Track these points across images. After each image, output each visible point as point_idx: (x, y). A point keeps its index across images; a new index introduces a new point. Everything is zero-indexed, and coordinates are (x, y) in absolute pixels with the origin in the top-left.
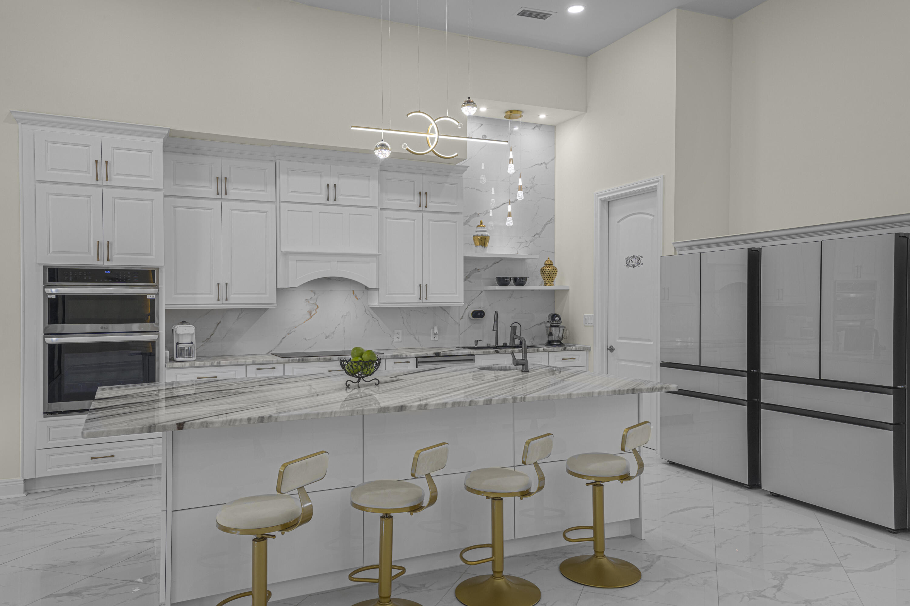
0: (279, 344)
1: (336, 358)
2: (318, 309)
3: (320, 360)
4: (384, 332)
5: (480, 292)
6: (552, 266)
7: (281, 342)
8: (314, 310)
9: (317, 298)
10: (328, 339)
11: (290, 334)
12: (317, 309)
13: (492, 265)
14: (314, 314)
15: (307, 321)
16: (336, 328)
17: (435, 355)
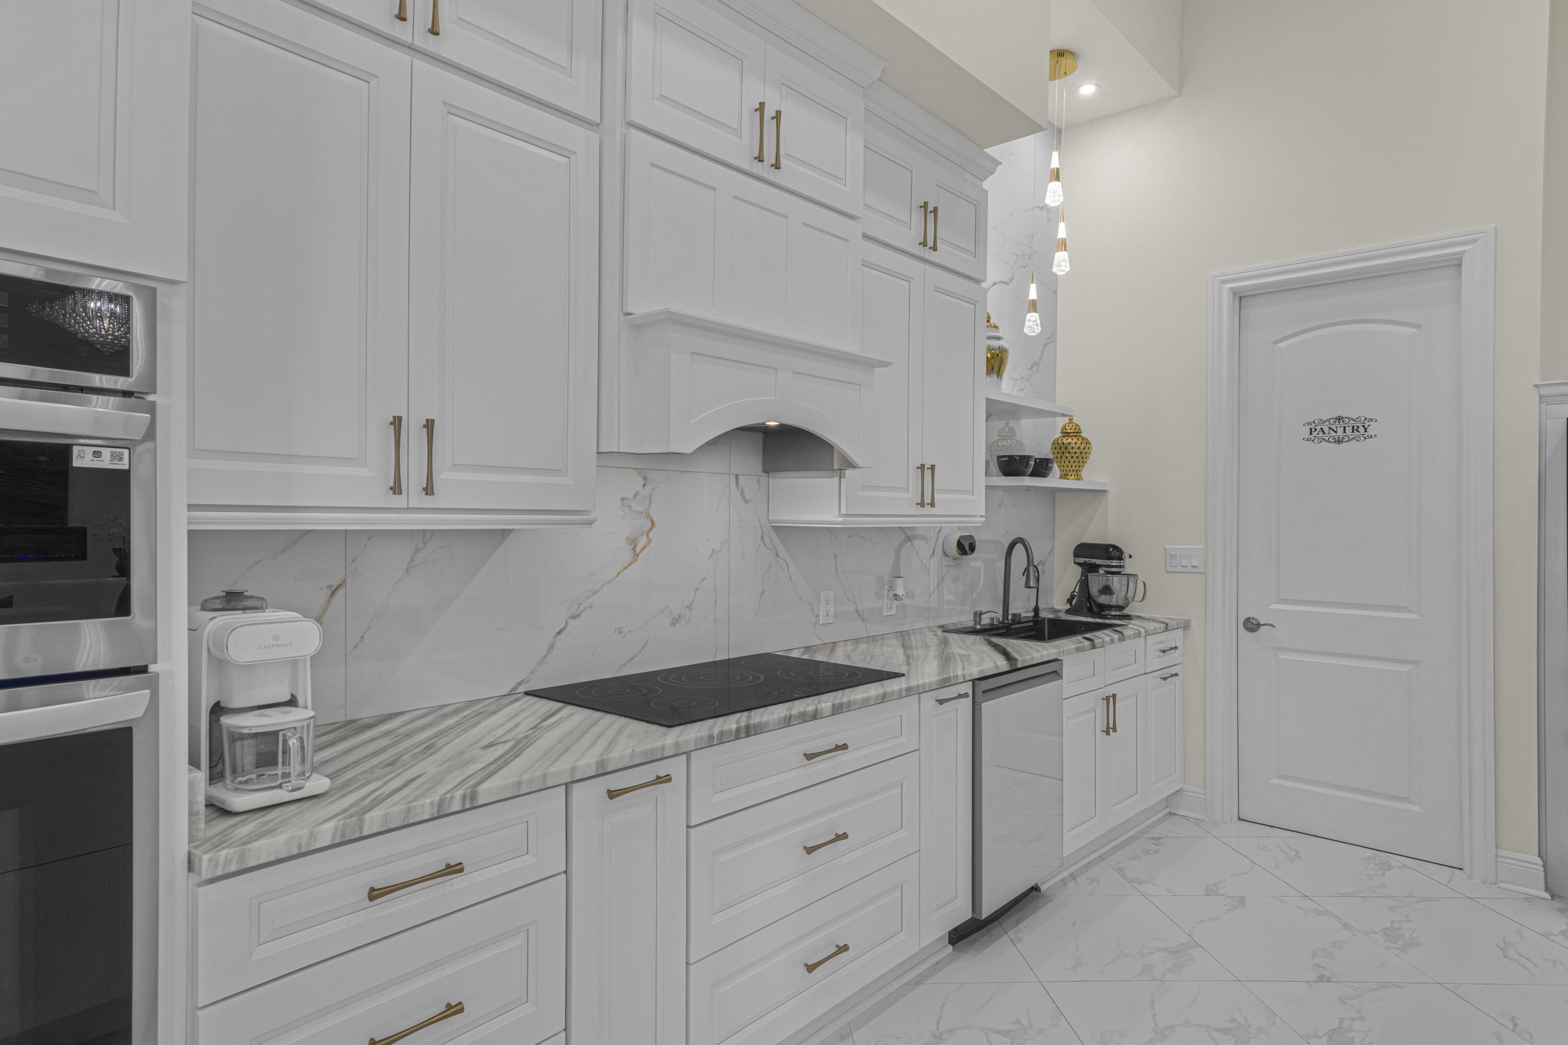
0: (545, 657)
2: (654, 530)
4: (800, 599)
7: (551, 647)
9: (651, 496)
10: (677, 626)
11: (579, 616)
12: (650, 530)
14: (643, 549)
15: (626, 571)
16: (697, 589)
17: (1010, 669)
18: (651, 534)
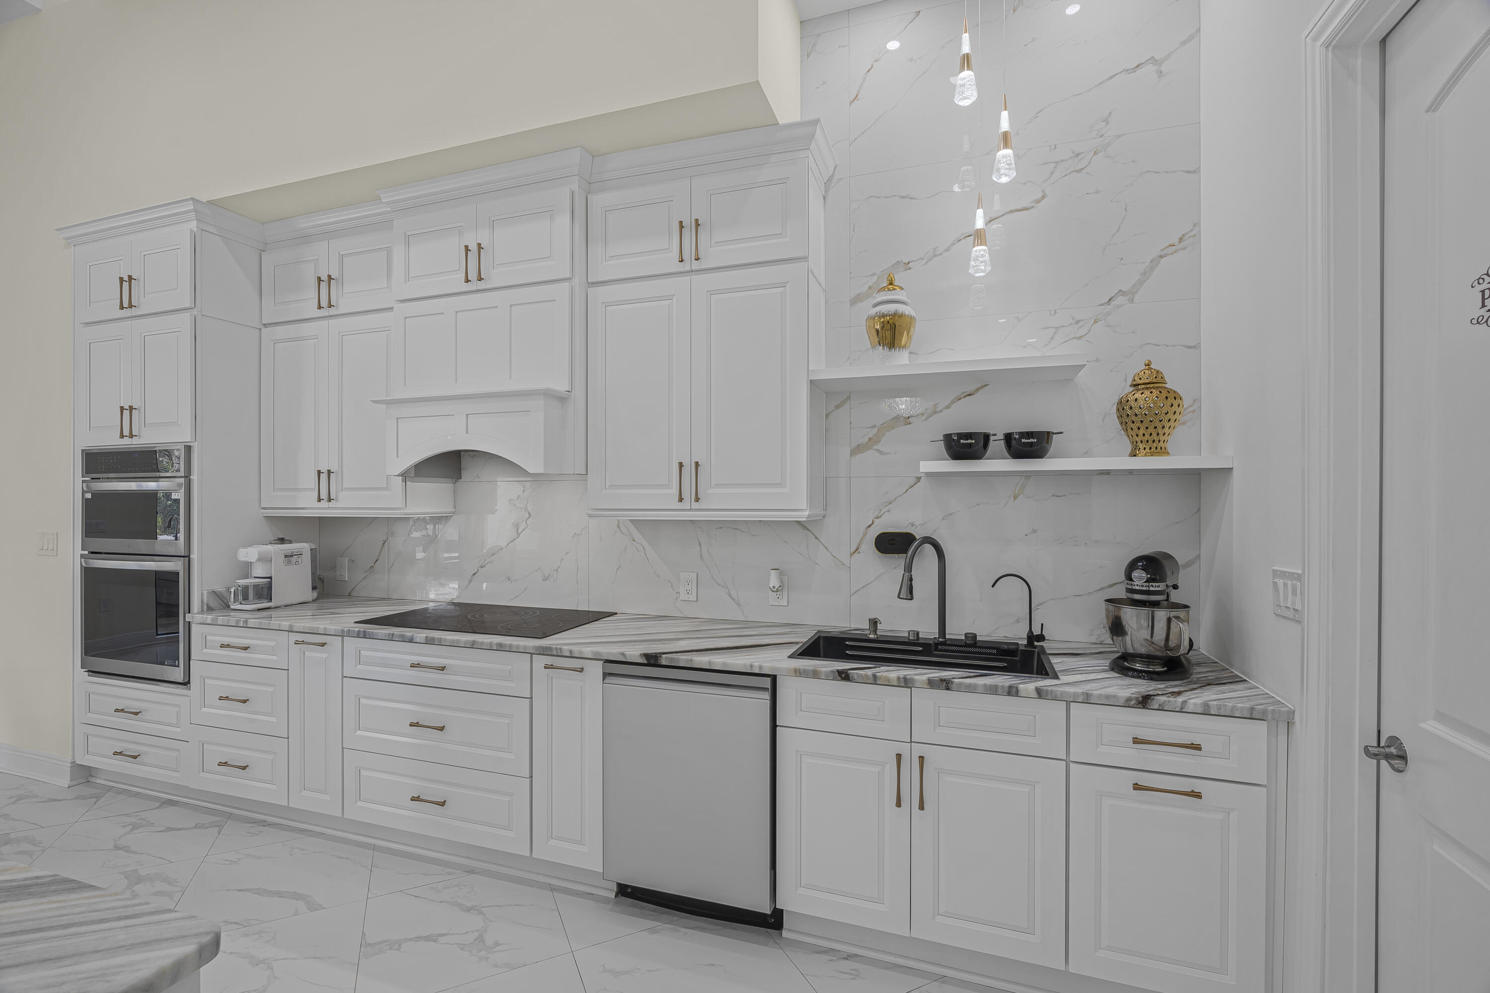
0: (467, 586)
5: (912, 481)
6: (1161, 387)
7: (470, 581)
8: (522, 521)
9: (528, 497)
10: (548, 581)
11: (484, 567)
12: (528, 519)
13: (953, 402)
15: (512, 543)
17: (646, 662)
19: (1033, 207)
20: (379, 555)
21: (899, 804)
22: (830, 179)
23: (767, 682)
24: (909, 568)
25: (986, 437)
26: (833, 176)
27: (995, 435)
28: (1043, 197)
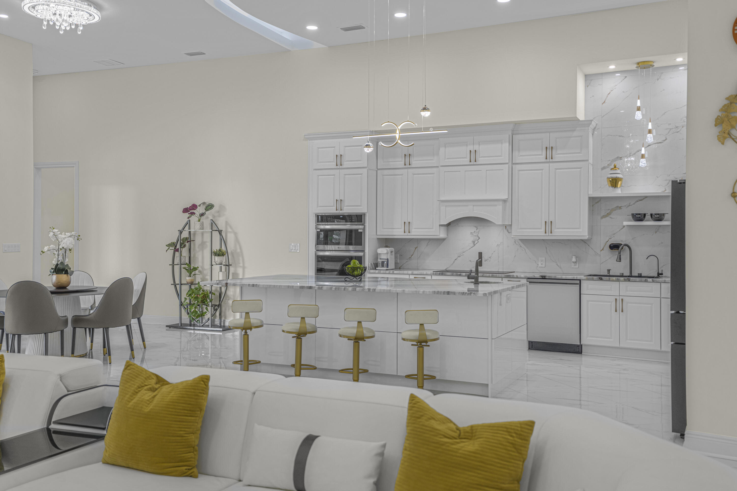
0: (453, 264)
1: (464, 274)
2: (479, 239)
3: (454, 275)
4: (530, 259)
5: (622, 227)
7: (454, 262)
8: (476, 240)
9: (479, 232)
10: (486, 262)
11: (460, 257)
12: (478, 239)
13: (636, 202)
14: (477, 244)
15: (472, 248)
16: (492, 254)
17: (541, 278)
18: (479, 240)
19: (662, 142)
20: (414, 253)
21: (616, 311)
22: (595, 128)
23: (578, 282)
24: (620, 253)
25: (645, 215)
26: (596, 127)
27: (648, 214)
28: (666, 139)
